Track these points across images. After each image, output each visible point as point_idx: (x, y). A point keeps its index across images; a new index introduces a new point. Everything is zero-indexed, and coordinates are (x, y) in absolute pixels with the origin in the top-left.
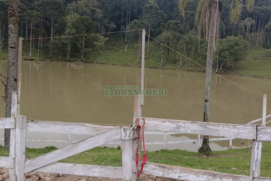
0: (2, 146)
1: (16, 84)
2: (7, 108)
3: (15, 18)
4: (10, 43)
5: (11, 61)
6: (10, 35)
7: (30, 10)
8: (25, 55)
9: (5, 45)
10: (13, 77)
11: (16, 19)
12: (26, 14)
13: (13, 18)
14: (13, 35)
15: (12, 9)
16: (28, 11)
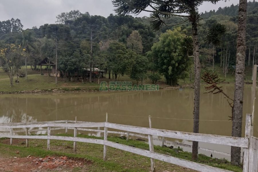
0: (228, 161)
1: (241, 106)
2: (234, 128)
3: (242, 46)
4: (238, 69)
5: (238, 85)
6: (237, 62)
7: (254, 38)
8: (247, 79)
9: (230, 71)
10: (239, 99)
11: (243, 48)
12: (250, 41)
13: (242, 47)
14: (241, 62)
15: (241, 39)
16: (251, 39)
